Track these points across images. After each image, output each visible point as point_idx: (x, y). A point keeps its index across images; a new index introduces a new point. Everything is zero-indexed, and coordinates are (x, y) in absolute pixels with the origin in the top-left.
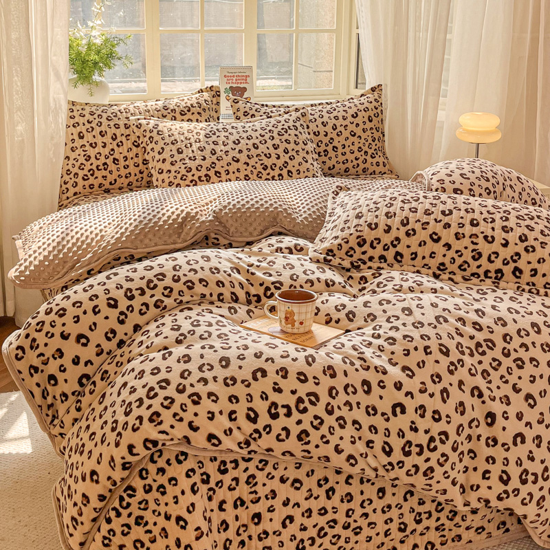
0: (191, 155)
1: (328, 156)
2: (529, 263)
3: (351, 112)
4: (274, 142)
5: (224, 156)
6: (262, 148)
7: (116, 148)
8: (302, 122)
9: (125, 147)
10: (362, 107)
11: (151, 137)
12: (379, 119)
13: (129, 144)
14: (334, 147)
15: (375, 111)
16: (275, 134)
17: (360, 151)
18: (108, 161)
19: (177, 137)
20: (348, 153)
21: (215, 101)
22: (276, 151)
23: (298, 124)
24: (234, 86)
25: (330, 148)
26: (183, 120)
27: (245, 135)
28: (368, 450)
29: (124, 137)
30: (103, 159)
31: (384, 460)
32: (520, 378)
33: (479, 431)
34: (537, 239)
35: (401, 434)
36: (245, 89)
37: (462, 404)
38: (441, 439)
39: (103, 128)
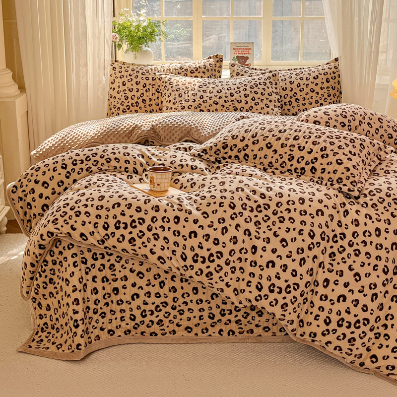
0: (187, 98)
1: (292, 105)
2: (322, 164)
3: (314, 75)
4: (246, 92)
5: (208, 100)
6: (236, 96)
7: (145, 92)
8: (271, 80)
9: (151, 93)
10: (322, 72)
11: (166, 86)
12: (336, 80)
13: (154, 90)
14: (296, 99)
15: (333, 75)
16: (248, 88)
17: (316, 103)
18: (139, 101)
19: (181, 86)
20: (307, 104)
21: (218, 64)
22: (246, 99)
23: (267, 82)
24: (240, 55)
25: (293, 100)
26: (191, 76)
27: (226, 87)
28: (173, 256)
29: (151, 86)
30: (136, 100)
31: (182, 263)
32: (280, 228)
33: (246, 256)
34: (333, 150)
35: (192, 249)
36: (247, 58)
37: (235, 237)
38: (217, 256)
39: (138, 80)
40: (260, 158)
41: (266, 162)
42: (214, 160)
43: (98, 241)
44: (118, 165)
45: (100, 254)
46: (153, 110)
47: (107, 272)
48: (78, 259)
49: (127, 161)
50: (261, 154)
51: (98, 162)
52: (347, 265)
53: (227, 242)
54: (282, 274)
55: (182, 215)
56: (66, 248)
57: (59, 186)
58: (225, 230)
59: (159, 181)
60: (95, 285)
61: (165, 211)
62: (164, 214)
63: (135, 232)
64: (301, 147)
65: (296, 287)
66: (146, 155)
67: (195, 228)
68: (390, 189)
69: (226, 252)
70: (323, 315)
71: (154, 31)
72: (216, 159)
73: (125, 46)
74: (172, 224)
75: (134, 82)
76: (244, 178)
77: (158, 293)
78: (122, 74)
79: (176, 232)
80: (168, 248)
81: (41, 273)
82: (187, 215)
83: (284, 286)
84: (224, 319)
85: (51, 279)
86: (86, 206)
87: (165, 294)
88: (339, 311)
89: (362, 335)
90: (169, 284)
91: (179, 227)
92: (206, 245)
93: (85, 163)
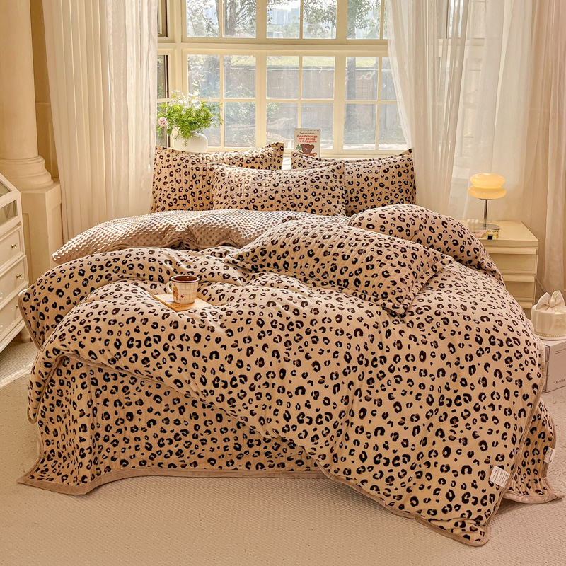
0: (239, 192)
1: (359, 202)
2: (366, 276)
3: (384, 168)
4: (305, 187)
5: (263, 195)
6: (295, 190)
7: (194, 184)
8: (335, 173)
9: (201, 184)
10: (393, 165)
11: (217, 178)
12: (409, 174)
13: (204, 182)
14: (364, 195)
15: (405, 168)
16: (308, 181)
17: (386, 200)
18: (187, 193)
19: (233, 178)
20: (376, 200)
21: (278, 154)
22: (306, 194)
23: (331, 175)
24: (305, 143)
25: (360, 195)
26: (247, 167)
27: (284, 180)
28: (191, 379)
29: (201, 177)
30: (184, 192)
31: (202, 388)
32: (312, 350)
33: (274, 381)
34: (380, 261)
35: (213, 372)
36: (313, 147)
37: (262, 359)
38: (241, 380)
39: (187, 170)
40: (301, 267)
41: (307, 271)
42: (250, 268)
43: (109, 360)
44: (141, 272)
45: (112, 375)
46: (203, 204)
47: (120, 395)
48: (87, 380)
49: (152, 268)
50: (301, 263)
51: (119, 268)
52: (387, 393)
53: (253, 364)
54: (312, 402)
55: (204, 333)
56: (75, 367)
57: (75, 295)
58: (250, 351)
59: (183, 293)
60: (106, 409)
61: (185, 328)
62: (184, 332)
63: (150, 350)
64: (345, 255)
65: (328, 417)
66: (174, 260)
67: (217, 347)
68: (441, 306)
69: (250, 376)
70: (359, 450)
71: (208, 115)
72: (253, 266)
73: (176, 131)
74: (191, 343)
75: (182, 172)
76: (278, 291)
77: (177, 420)
78: (170, 163)
79: (195, 352)
80: (186, 370)
81: (48, 394)
82: (209, 333)
83: (314, 415)
84: (252, 451)
85: (59, 402)
86: (98, 320)
87: (185, 421)
88: (376, 445)
89: (401, 474)
90: (190, 410)
91: (199, 347)
92: (228, 367)
93: (105, 268)
